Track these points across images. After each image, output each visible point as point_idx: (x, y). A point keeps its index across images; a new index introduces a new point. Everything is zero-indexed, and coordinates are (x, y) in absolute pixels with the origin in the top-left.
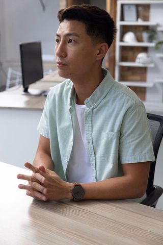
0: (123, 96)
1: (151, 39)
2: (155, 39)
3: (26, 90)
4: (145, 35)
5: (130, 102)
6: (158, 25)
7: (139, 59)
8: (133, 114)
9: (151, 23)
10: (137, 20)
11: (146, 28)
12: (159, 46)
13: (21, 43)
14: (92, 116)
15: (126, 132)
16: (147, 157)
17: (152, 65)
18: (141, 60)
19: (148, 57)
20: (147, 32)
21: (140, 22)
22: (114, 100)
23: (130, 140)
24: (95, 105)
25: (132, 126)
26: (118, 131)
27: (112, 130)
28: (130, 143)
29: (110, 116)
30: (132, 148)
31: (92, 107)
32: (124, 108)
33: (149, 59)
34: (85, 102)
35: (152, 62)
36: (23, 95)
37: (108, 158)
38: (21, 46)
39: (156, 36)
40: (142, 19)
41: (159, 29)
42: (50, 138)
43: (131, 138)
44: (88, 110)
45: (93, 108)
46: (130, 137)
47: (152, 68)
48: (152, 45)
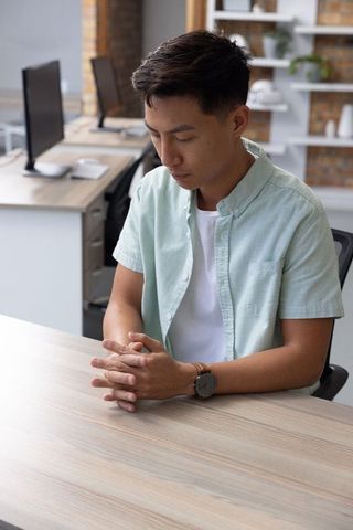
0: (292, 196)
1: (281, 51)
2: (290, 51)
3: (30, 166)
4: (269, 43)
5: (306, 206)
6: (295, 22)
7: (255, 92)
8: (311, 228)
9: (281, 16)
10: (251, 10)
11: (270, 27)
12: (298, 65)
13: (24, 67)
14: (230, 233)
15: (296, 262)
16: (331, 309)
17: (283, 108)
18: (260, 96)
19: (274, 89)
20: (273, 37)
21: (258, 15)
22: (275, 203)
23: (303, 276)
24: (237, 211)
25: (308, 250)
26: (281, 260)
27: (270, 259)
28: (300, 281)
29: (266, 232)
30: (303, 291)
31: (231, 216)
32: (294, 217)
33: (276, 94)
34: (218, 206)
35: (281, 102)
36: (26, 176)
37: (259, 311)
38: (26, 73)
39: (290, 45)
40: (261, 7)
41: (298, 30)
42: (144, 272)
43: (305, 273)
44: (222, 221)
45: (234, 217)
46: (302, 270)
47: (282, 114)
48: (284, 63)
